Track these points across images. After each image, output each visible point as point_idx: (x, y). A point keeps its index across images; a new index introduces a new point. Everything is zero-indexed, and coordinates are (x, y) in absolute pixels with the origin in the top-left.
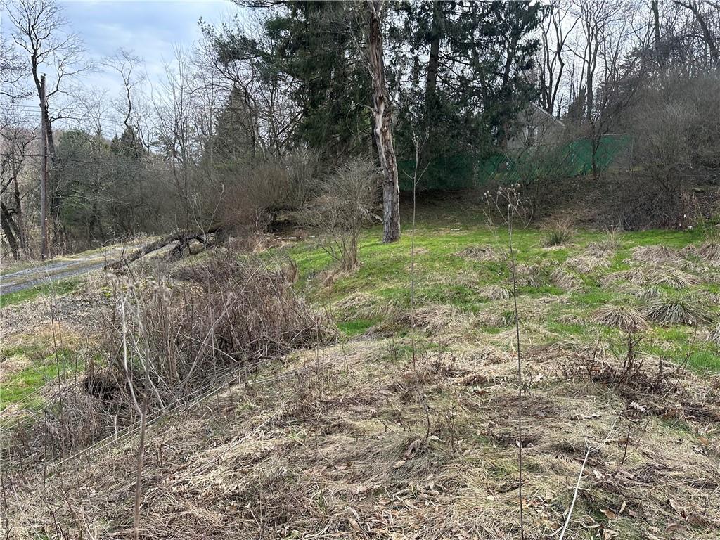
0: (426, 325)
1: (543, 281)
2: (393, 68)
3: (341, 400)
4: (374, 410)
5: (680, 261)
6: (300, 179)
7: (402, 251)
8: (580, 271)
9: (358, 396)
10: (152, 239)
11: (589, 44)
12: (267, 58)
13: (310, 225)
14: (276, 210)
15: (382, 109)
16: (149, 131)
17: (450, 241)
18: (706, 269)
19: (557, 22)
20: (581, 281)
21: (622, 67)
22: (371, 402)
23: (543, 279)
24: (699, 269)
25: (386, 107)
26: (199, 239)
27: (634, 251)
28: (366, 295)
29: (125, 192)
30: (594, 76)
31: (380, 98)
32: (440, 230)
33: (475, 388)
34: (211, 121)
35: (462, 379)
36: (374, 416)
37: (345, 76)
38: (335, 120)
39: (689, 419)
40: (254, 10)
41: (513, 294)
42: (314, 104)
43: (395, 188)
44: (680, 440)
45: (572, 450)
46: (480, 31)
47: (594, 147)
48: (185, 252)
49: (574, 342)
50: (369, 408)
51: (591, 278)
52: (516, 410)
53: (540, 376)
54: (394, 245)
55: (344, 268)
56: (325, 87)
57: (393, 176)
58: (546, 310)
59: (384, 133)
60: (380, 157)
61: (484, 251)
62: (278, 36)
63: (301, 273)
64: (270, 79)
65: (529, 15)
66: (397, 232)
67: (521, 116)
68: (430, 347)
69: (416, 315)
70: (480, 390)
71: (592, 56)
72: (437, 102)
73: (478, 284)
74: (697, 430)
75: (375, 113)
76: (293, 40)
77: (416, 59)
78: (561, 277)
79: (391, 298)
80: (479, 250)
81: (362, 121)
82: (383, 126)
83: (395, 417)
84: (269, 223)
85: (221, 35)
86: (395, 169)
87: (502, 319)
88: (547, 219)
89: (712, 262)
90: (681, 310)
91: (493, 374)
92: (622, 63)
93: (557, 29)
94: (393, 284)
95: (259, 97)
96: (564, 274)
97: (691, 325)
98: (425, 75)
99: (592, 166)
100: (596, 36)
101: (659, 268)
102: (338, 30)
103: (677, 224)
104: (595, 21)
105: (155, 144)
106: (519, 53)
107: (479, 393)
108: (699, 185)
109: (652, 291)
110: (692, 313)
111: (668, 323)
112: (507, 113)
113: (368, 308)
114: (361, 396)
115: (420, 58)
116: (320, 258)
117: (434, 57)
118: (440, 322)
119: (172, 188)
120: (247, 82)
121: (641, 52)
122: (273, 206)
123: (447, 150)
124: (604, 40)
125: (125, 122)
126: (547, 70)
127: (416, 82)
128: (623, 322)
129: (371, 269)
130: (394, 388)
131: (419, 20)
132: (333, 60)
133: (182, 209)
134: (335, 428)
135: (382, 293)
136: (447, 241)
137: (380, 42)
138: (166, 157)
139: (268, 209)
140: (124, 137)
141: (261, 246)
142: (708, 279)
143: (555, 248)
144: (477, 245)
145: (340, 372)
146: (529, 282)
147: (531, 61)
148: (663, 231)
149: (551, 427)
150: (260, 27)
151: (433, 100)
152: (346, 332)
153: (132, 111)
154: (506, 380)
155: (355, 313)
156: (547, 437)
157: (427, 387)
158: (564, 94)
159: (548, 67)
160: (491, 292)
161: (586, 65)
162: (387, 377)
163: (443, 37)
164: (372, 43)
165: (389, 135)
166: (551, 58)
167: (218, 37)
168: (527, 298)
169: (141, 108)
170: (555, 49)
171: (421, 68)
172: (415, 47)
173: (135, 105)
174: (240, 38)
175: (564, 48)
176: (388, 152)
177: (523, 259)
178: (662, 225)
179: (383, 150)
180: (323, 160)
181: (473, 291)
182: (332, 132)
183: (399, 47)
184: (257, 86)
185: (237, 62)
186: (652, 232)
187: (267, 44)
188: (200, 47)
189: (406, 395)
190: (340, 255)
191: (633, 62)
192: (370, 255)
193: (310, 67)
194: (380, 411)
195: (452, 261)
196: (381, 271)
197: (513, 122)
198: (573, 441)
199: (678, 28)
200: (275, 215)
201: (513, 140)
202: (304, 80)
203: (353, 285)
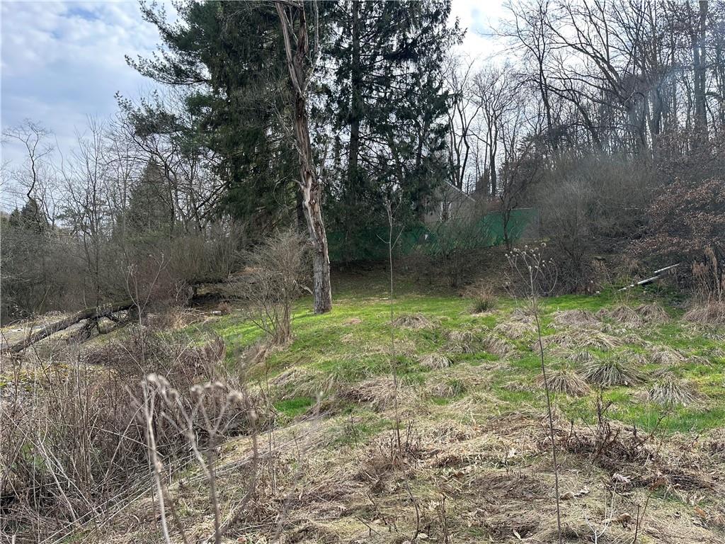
0: (372, 399)
1: (476, 348)
2: (317, 146)
3: (300, 497)
4: (342, 507)
5: (598, 324)
6: (224, 250)
7: (335, 322)
8: (511, 336)
9: (320, 490)
10: (56, 319)
11: (490, 130)
12: (187, 132)
13: (239, 298)
14: (197, 283)
15: (310, 182)
16: (55, 203)
17: (382, 311)
18: (624, 330)
19: (461, 110)
20: (514, 346)
21: (519, 150)
22: (337, 497)
23: (477, 345)
24: (617, 331)
25: (313, 181)
26: (108, 316)
27: (555, 316)
28: (302, 369)
29: (25, 269)
30: (496, 158)
31: (308, 173)
32: (369, 300)
33: (450, 470)
34: (125, 195)
35: (432, 461)
36: (344, 514)
37: (268, 151)
38: (260, 193)
39: (676, 488)
40: (174, 87)
41: (452, 362)
42: (237, 178)
43: (325, 258)
44: (677, 513)
45: (575, 536)
46: (397, 115)
47: (505, 220)
48: (95, 332)
49: (531, 411)
50: (336, 504)
51: (522, 343)
52: (501, 493)
53: (514, 451)
54: (326, 315)
55: (276, 342)
56: (248, 162)
57: (323, 246)
58: (489, 377)
59: (312, 206)
60: (310, 229)
61: (417, 319)
62: (199, 113)
63: (228, 349)
64: (190, 153)
65: (440, 102)
66: (329, 302)
67: (437, 193)
68: (383, 424)
69: (361, 388)
70: (456, 472)
71: (493, 140)
72: (360, 179)
73: (416, 353)
74: (688, 500)
75: (302, 187)
76: (215, 116)
77: (337, 138)
78: (494, 343)
79: (330, 372)
80: (413, 318)
81: (287, 194)
82: (312, 199)
83: (368, 514)
84: (189, 297)
85: (139, 109)
86: (324, 240)
87: (448, 388)
88: (468, 287)
89: (627, 324)
90: (616, 371)
91: (465, 452)
92: (519, 147)
93: (461, 115)
94: (331, 356)
95: (179, 171)
96: (497, 340)
97: (627, 386)
98: (346, 154)
99: (504, 238)
100: (495, 124)
101: (583, 331)
102: (262, 107)
103: (586, 289)
104: (493, 109)
105: (61, 217)
106: (432, 136)
107: (455, 476)
108: (600, 254)
109: (583, 354)
110: (626, 373)
111: (607, 385)
112: (424, 189)
113: (307, 383)
114: (324, 491)
115: (341, 137)
116: (248, 332)
117: (355, 137)
118: (387, 395)
119: (81, 262)
120: (166, 156)
121: (536, 138)
122: (195, 278)
123: (372, 223)
124: (502, 126)
125: (28, 194)
126: (454, 152)
127: (338, 160)
128: (567, 387)
129: (305, 342)
130: (360, 478)
131: (339, 102)
132: (257, 136)
133: (92, 285)
134: (302, 534)
135: (320, 366)
136: (378, 310)
137: (305, 120)
138: (74, 231)
139: (189, 283)
140: (25, 210)
141: (181, 322)
142: (627, 340)
143: (482, 314)
144: (410, 313)
145: (289, 462)
146: (464, 349)
147: (443, 143)
148: (574, 296)
149: (546, 511)
150: (180, 104)
151: (355, 177)
152: (284, 413)
153: (36, 183)
154: (480, 458)
155: (293, 390)
156: (545, 523)
157: (398, 474)
158: (470, 174)
159: (456, 149)
160: (431, 360)
161: (489, 148)
162: (349, 465)
163: (361, 118)
164: (298, 120)
165: (317, 208)
166: (458, 141)
167: (136, 110)
168: (467, 365)
169: (47, 180)
170: (460, 133)
171: (341, 147)
172: (337, 127)
173: (39, 177)
174: (159, 112)
175: (469, 132)
176: (317, 224)
177: (455, 326)
178: (573, 291)
179: (312, 222)
180: (248, 232)
181: (413, 361)
182: (256, 205)
183: (322, 127)
184: (177, 159)
185: (156, 136)
186: (566, 298)
187: (188, 120)
188: (117, 120)
189: (378, 485)
190: (272, 327)
191: (529, 146)
192: (302, 326)
193: (233, 143)
194: (352, 507)
195: (387, 330)
196: (316, 343)
197: (430, 197)
198: (574, 526)
199: (563, 118)
200: (196, 288)
201: (432, 214)
202: (226, 154)
203: (288, 359)
